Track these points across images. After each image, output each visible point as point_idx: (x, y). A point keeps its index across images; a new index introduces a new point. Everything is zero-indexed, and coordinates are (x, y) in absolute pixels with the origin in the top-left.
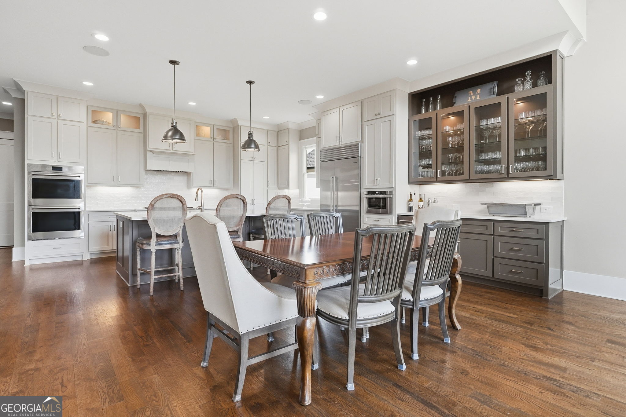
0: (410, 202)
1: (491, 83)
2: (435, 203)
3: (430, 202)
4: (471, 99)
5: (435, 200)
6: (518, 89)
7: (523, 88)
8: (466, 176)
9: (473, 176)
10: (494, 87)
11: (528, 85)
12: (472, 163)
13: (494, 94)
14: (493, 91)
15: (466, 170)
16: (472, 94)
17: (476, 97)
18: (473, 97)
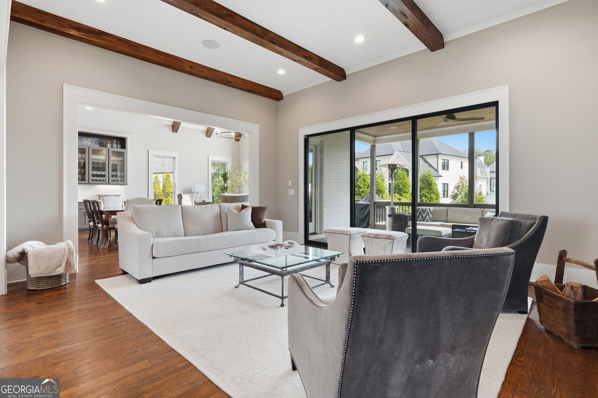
1: (96, 138)
6: (109, 145)
7: (112, 147)
8: (87, 181)
9: (91, 181)
10: (98, 141)
11: (115, 146)
12: (91, 175)
13: (98, 144)
14: (97, 143)
15: (87, 178)
16: (85, 140)
17: (88, 143)
18: (86, 142)
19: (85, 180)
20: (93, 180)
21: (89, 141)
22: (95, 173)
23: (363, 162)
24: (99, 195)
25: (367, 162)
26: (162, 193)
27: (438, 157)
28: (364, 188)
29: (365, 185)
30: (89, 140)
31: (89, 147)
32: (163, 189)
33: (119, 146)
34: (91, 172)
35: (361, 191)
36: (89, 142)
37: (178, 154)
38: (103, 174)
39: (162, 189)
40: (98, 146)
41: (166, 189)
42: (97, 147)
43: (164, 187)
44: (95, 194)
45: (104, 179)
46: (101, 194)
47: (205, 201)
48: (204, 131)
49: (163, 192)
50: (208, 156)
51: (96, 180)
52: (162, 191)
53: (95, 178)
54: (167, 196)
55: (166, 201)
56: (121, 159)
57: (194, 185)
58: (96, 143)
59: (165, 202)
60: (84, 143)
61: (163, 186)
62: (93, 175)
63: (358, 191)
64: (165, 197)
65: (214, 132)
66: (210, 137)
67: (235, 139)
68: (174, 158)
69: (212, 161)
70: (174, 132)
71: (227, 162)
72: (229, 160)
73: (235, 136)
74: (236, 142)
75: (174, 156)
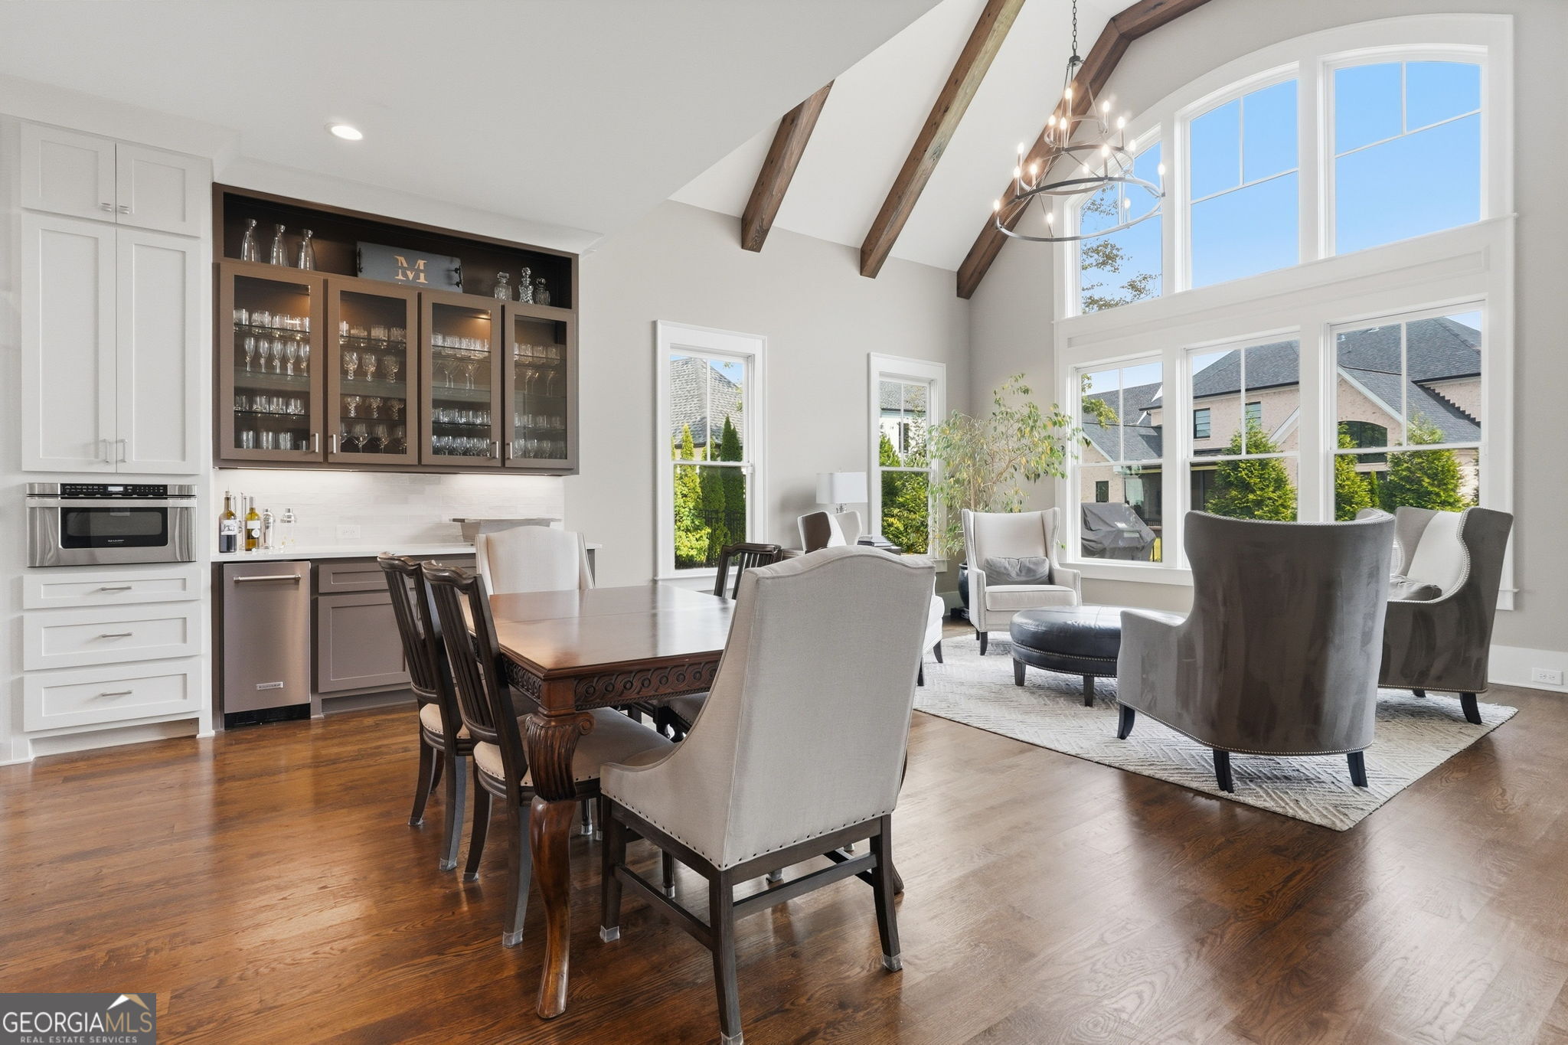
0: (226, 522)
1: (448, 257)
2: (289, 522)
3: (271, 520)
4: (405, 275)
5: (291, 514)
6: (502, 294)
7: (516, 296)
8: (411, 457)
9: (428, 457)
10: (456, 270)
11: (527, 294)
12: (427, 427)
13: (458, 284)
14: (456, 277)
15: (411, 442)
16: (405, 265)
17: (417, 277)
18: (409, 273)
19: (404, 451)
20: (437, 451)
21: (422, 268)
22: (446, 420)
24: (462, 521)
28: (1262, 489)
29: (1265, 479)
30: (421, 263)
31: (419, 295)
33: (545, 296)
34: (430, 414)
35: (1253, 501)
36: (422, 275)
37: (764, 340)
38: (479, 421)
40: (460, 290)
42: (455, 296)
44: (446, 518)
45: (484, 444)
46: (471, 516)
48: (855, 249)
50: (868, 356)
51: (452, 451)
53: (447, 441)
56: (553, 353)
58: (449, 278)
60: (400, 277)
62: (440, 430)
63: (1241, 499)
65: (892, 254)
66: (873, 275)
67: (958, 288)
68: (749, 358)
69: (882, 374)
70: (749, 250)
71: (931, 382)
72: (937, 371)
73: (960, 273)
74: (960, 299)
75: (750, 351)
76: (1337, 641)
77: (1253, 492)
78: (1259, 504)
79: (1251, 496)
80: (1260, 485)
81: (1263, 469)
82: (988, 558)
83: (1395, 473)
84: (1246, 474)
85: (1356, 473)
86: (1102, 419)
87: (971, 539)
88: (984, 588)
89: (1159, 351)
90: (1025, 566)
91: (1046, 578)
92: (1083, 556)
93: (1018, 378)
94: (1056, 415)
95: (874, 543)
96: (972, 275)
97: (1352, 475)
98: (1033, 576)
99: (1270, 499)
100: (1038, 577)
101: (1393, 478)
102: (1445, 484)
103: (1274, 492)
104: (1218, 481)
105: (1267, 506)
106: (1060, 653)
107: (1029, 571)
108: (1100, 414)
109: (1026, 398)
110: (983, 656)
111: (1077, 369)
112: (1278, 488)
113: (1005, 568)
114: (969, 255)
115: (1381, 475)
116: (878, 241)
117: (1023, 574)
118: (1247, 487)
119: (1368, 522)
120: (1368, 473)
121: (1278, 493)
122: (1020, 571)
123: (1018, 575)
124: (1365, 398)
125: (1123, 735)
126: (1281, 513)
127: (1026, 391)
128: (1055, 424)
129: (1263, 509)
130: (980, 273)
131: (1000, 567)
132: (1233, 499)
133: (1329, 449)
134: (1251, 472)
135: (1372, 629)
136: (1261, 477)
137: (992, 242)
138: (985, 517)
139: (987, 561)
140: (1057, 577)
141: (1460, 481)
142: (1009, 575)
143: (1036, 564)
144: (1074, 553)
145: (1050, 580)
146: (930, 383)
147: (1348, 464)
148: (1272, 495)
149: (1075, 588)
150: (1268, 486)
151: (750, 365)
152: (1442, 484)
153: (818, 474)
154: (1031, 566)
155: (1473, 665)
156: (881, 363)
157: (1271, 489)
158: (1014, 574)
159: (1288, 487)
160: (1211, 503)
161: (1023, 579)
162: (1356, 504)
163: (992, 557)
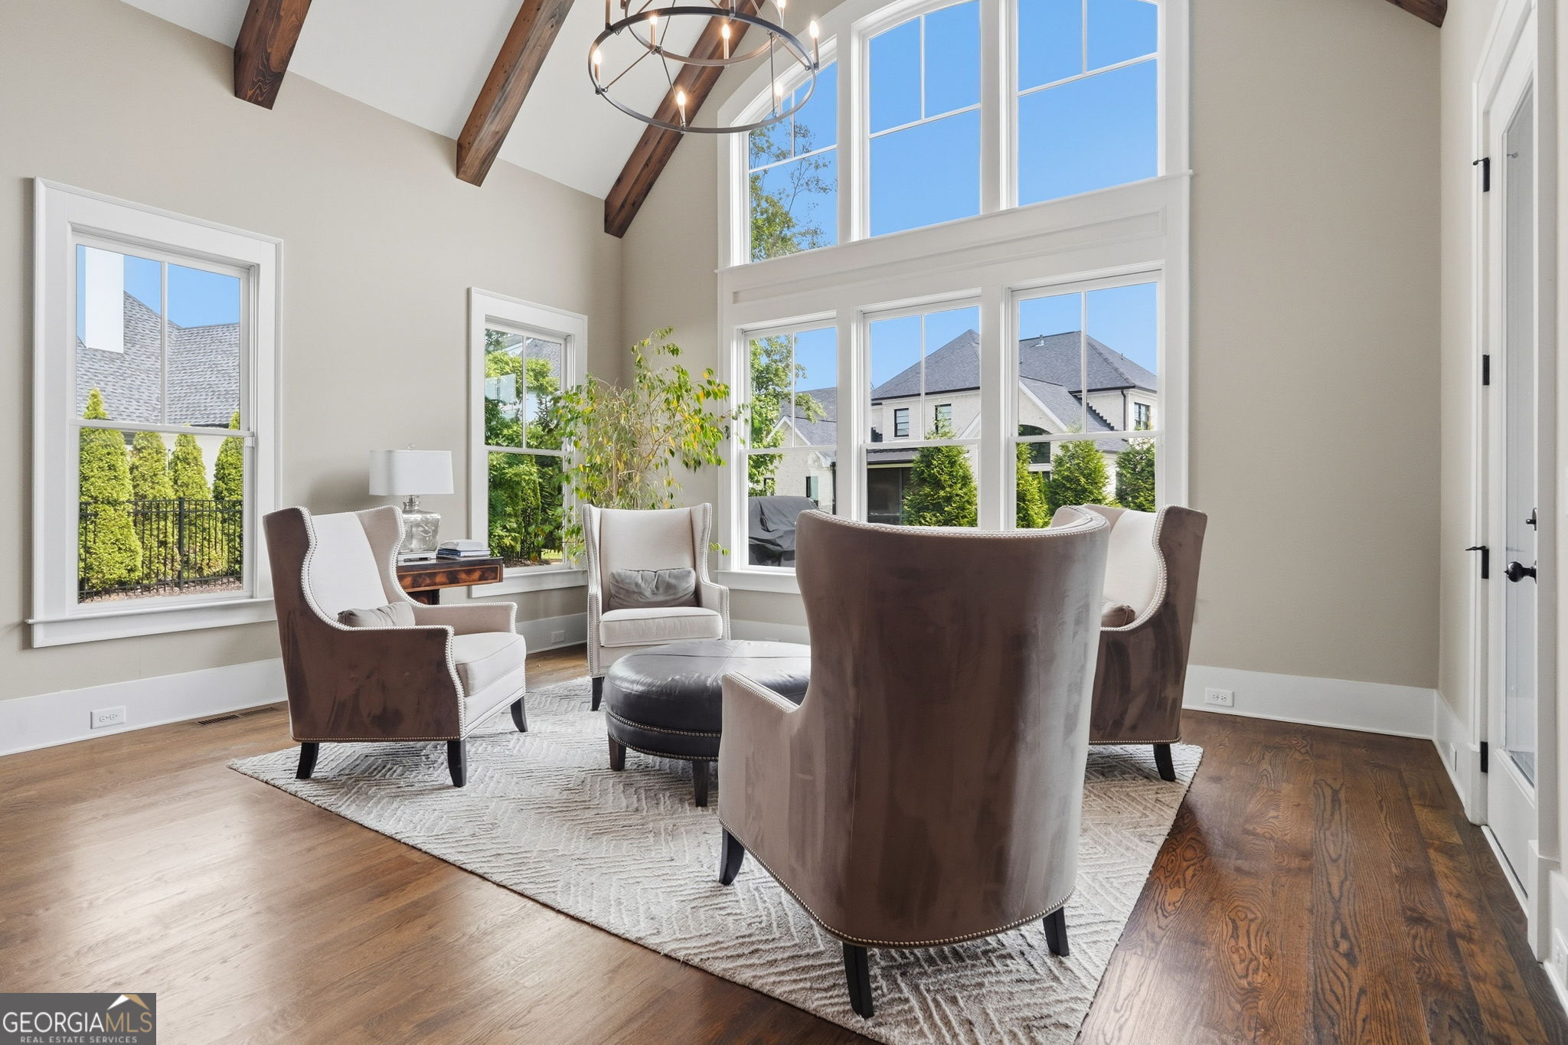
23: (896, 411)
25: (907, 409)
26: (213, 504)
27: (1125, 396)
28: (951, 486)
29: (954, 476)
32: (216, 488)
37: (277, 246)
39: (212, 488)
41: (232, 485)
43: (221, 477)
47: (455, 552)
48: (448, 140)
49: (218, 497)
50: (468, 291)
52: (210, 496)
54: (234, 515)
55: (228, 535)
57: (390, 452)
59: (225, 543)
61: (216, 476)
64: (224, 521)
65: (499, 155)
66: (477, 180)
67: (606, 221)
68: (250, 270)
69: (489, 319)
70: (249, 101)
71: (567, 338)
72: (576, 324)
73: (608, 203)
74: (608, 236)
75: (251, 259)
76: (1029, 738)
77: (943, 488)
78: (948, 500)
79: (942, 493)
80: (949, 483)
81: (952, 467)
82: (614, 571)
83: (1058, 472)
84: (938, 472)
85: (1029, 473)
86: (810, 413)
87: (594, 545)
88: (598, 616)
89: (832, 313)
90: (664, 581)
91: (689, 596)
92: (751, 563)
93: (665, 334)
94: (709, 382)
95: (460, 552)
96: (623, 206)
97: (1026, 473)
98: (673, 594)
99: (957, 495)
100: (681, 595)
101: (1056, 477)
102: (1096, 483)
103: (960, 489)
104: (913, 477)
105: (955, 502)
106: (661, 727)
107: (669, 587)
108: (808, 409)
109: (674, 360)
110: (595, 712)
111: (744, 332)
112: (964, 485)
113: (637, 584)
114: (619, 180)
115: (1046, 474)
116: (478, 132)
117: (661, 590)
118: (938, 485)
119: (1074, 530)
120: (1036, 473)
121: (964, 490)
122: (657, 587)
123: (654, 593)
124: (1034, 404)
125: (726, 879)
126: (966, 509)
127: (675, 352)
128: (708, 394)
129: (951, 506)
130: (633, 204)
131: (628, 583)
132: (927, 495)
133: (1010, 435)
134: (942, 469)
135: (1077, 707)
136: (950, 474)
137: (647, 165)
138: (619, 516)
139: (613, 574)
140: (705, 596)
141: (1107, 481)
142: (641, 594)
143: (677, 577)
144: (739, 559)
145: (696, 600)
146: (565, 340)
147: (1023, 463)
148: (960, 492)
149: (721, 612)
150: (956, 483)
151: (251, 280)
152: (1095, 483)
153: (371, 451)
154: (673, 581)
155: (1169, 708)
156: (485, 305)
157: (959, 485)
158: (648, 593)
159: (972, 484)
160: (907, 499)
161: (661, 598)
162: (1028, 501)
163: (620, 571)
